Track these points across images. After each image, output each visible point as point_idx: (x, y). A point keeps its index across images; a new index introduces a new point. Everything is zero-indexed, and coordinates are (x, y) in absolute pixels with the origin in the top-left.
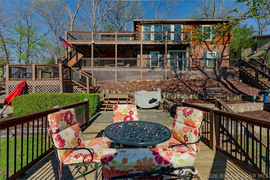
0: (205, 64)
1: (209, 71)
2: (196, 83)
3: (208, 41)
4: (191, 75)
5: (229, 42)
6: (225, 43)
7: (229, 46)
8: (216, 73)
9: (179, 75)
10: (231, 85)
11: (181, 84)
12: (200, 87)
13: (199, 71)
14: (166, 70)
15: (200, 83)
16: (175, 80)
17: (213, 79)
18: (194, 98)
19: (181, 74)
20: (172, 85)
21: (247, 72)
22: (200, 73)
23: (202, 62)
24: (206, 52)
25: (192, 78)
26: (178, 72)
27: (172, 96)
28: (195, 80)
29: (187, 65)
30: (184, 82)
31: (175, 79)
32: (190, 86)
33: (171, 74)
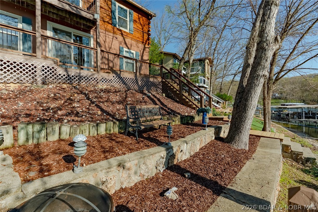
0: (121, 66)
1: (129, 77)
2: (109, 96)
3: (125, 32)
4: (100, 81)
5: (149, 42)
6: (144, 42)
7: (149, 48)
8: (138, 82)
9: (75, 78)
10: (159, 100)
11: (77, 97)
12: (119, 103)
13: (114, 75)
14: (39, 63)
15: (117, 95)
16: (64, 89)
17: (135, 90)
18: (110, 130)
19: (80, 78)
20: (55, 99)
21: (170, 84)
22: (115, 80)
23: (117, 61)
24: (123, 48)
25: (102, 86)
26: (74, 71)
28: (107, 91)
29: (93, 63)
30: (85, 93)
31: (65, 86)
32: (100, 102)
33: (55, 74)
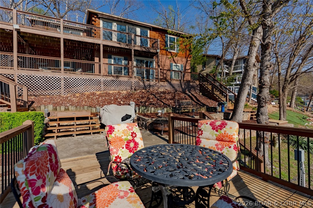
0: (171, 76)
1: (176, 83)
2: (166, 96)
3: (173, 53)
4: (160, 87)
5: (190, 56)
6: (187, 56)
7: (190, 60)
8: (182, 86)
9: (148, 86)
10: (195, 97)
11: (151, 97)
12: (171, 99)
13: (167, 83)
14: (134, 80)
15: (170, 95)
16: (144, 92)
17: (180, 91)
18: (168, 111)
19: (150, 86)
20: (142, 98)
21: (205, 86)
22: (168, 85)
23: (169, 73)
24: (172, 64)
25: (161, 90)
26: (147, 83)
27: (146, 111)
28: (164, 93)
29: (155, 76)
30: (154, 95)
31: (143, 91)
32: (161, 99)
33: (139, 85)
